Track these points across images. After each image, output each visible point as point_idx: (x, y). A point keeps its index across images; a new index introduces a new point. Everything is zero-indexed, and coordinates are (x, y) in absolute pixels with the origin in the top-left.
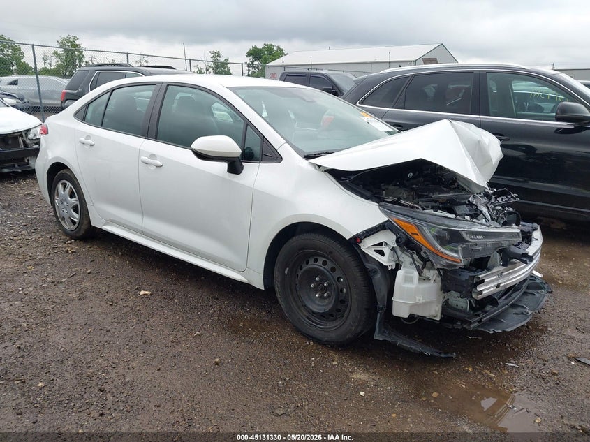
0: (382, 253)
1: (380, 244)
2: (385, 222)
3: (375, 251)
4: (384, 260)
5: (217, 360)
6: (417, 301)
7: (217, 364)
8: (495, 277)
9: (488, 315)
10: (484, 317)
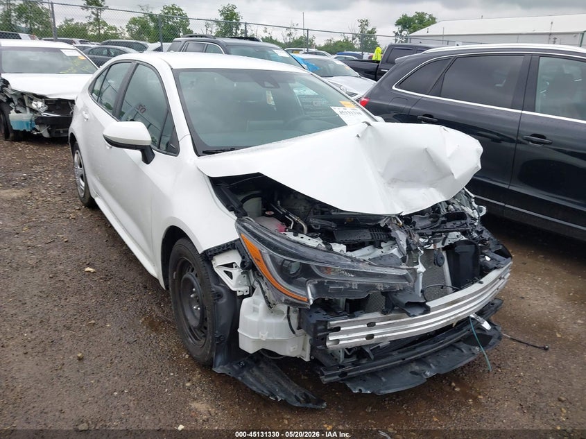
0: (230, 275)
1: (230, 265)
2: (235, 241)
3: (225, 271)
4: (232, 284)
5: (80, 355)
6: (260, 338)
7: (80, 359)
8: (362, 326)
9: (358, 369)
10: (350, 371)
